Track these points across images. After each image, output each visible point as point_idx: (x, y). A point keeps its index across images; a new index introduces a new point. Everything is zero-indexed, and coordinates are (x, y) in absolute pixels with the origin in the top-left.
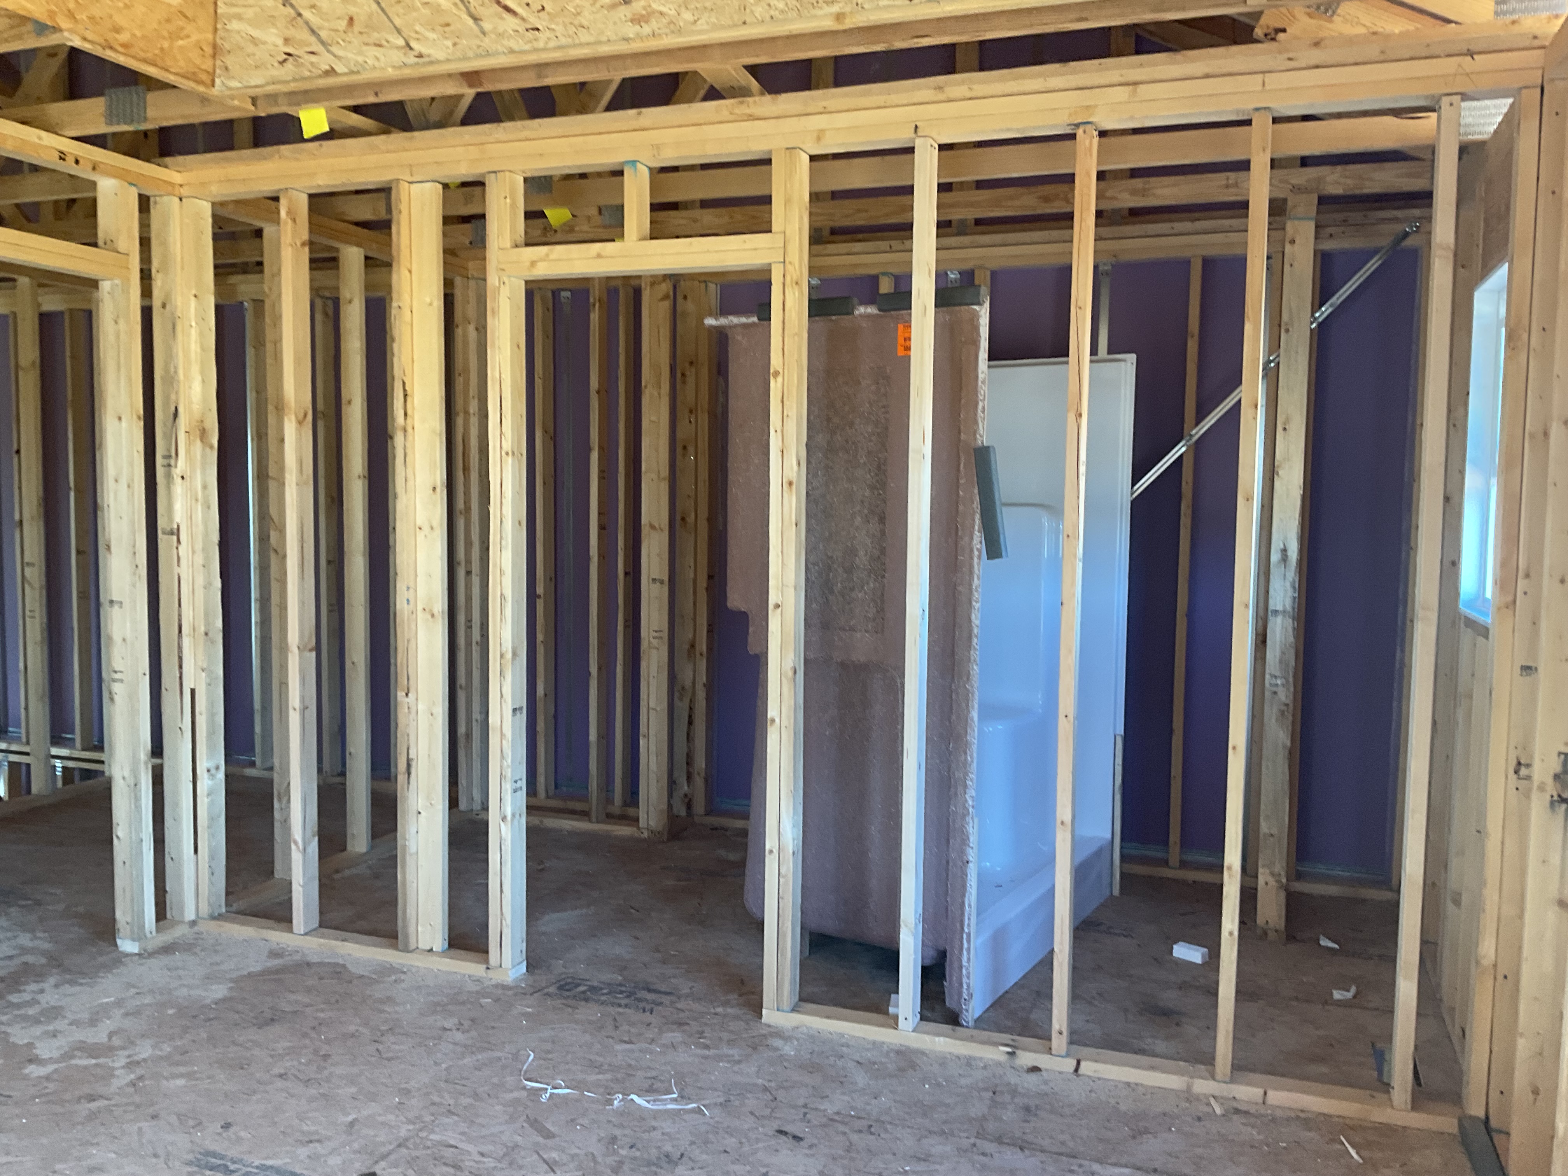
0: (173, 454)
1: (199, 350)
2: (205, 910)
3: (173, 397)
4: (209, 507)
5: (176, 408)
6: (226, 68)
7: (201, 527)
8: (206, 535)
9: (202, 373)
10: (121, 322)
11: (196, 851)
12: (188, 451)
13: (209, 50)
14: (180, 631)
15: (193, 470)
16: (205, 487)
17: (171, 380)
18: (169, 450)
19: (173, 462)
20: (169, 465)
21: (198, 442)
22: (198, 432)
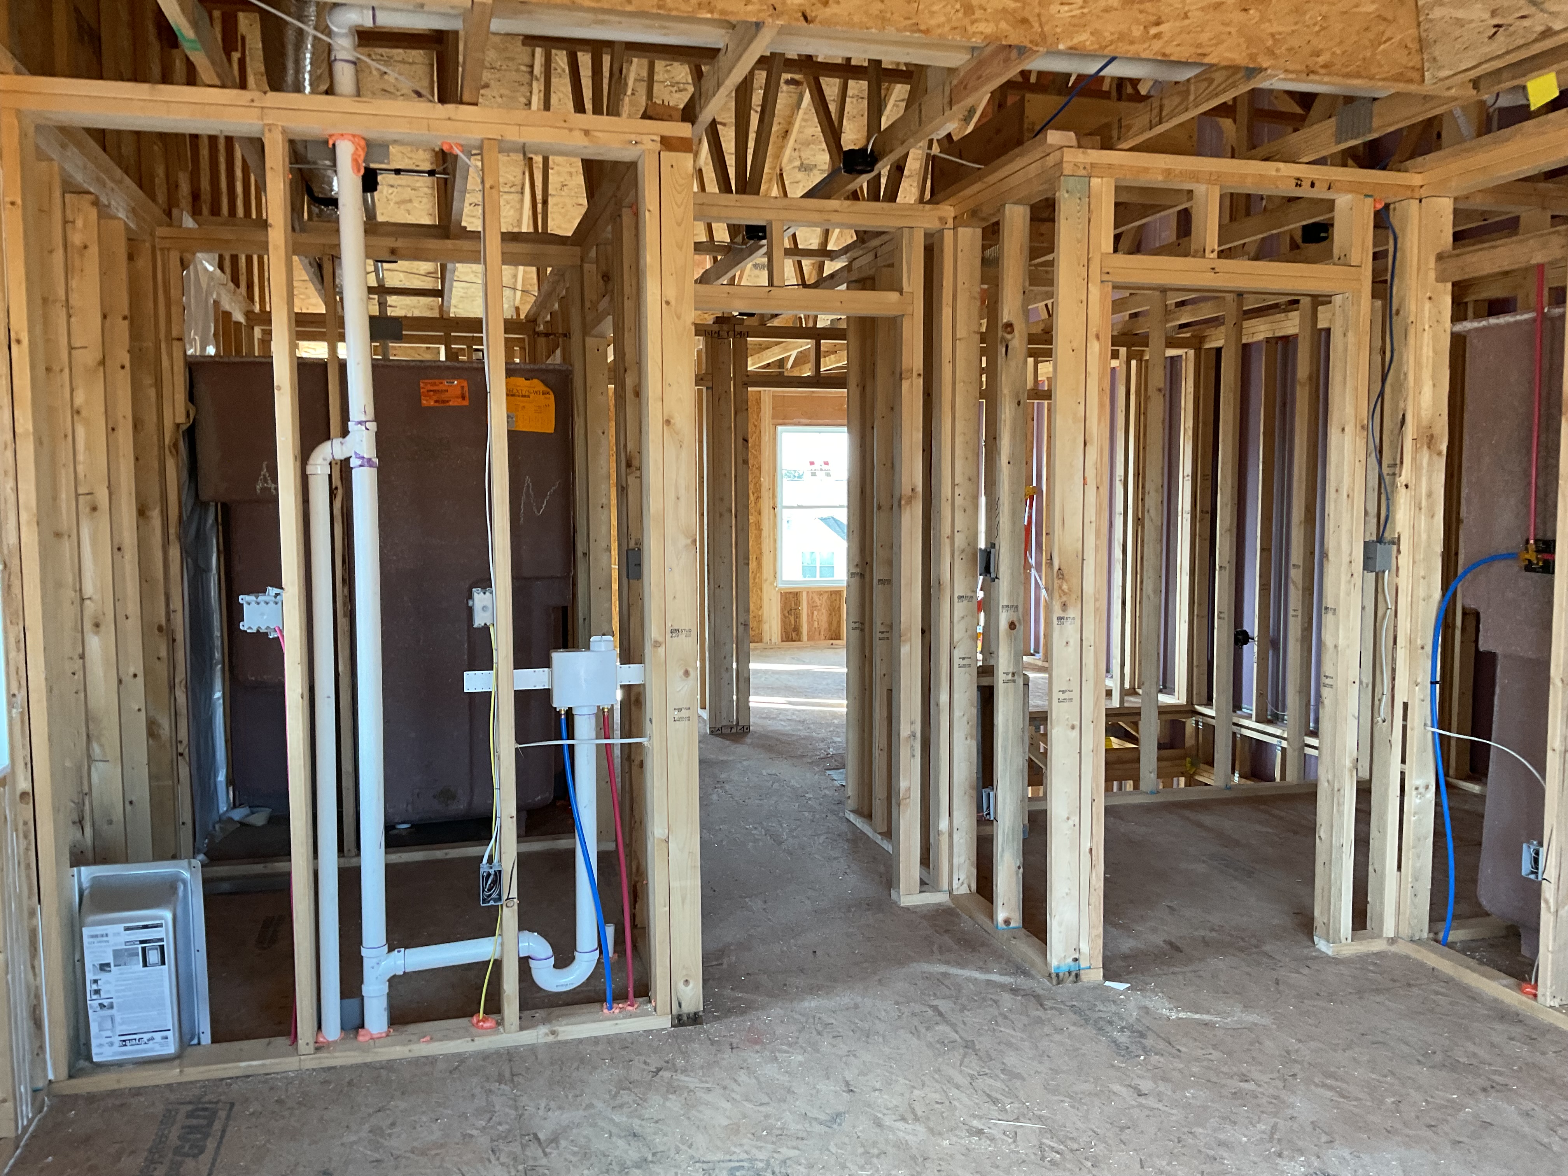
0: (1398, 462)
1: (1431, 354)
2: (1405, 931)
3: (1402, 405)
4: (1433, 516)
5: (1404, 415)
6: (1435, 59)
7: (1424, 536)
8: (1429, 544)
9: (1434, 378)
10: (1350, 334)
11: (1399, 868)
12: (1414, 459)
13: (1414, 46)
14: (1395, 643)
15: (1418, 478)
16: (1429, 495)
17: (1400, 387)
18: (1395, 459)
19: (1397, 472)
20: (1394, 474)
21: (1425, 448)
22: (1425, 440)
